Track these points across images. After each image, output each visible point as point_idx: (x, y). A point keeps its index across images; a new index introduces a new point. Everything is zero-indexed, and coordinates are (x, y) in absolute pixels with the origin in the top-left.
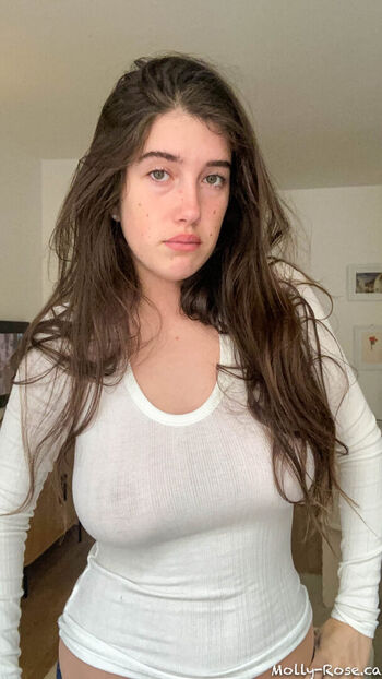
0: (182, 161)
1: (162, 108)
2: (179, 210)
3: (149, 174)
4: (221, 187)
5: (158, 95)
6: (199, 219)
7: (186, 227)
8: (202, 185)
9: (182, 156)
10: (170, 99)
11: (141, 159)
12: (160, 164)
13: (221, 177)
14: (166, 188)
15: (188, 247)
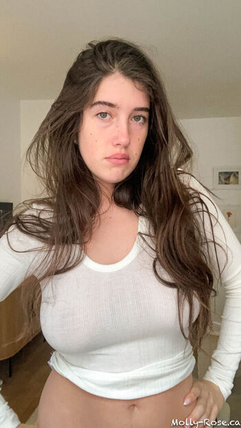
0: (118, 108)
1: (106, 73)
2: (116, 138)
3: (97, 115)
4: (143, 124)
5: (103, 65)
6: (129, 143)
7: (121, 149)
8: (131, 122)
9: (119, 104)
10: (111, 67)
11: (92, 105)
12: (104, 109)
13: (144, 118)
14: (108, 124)
15: (121, 161)
